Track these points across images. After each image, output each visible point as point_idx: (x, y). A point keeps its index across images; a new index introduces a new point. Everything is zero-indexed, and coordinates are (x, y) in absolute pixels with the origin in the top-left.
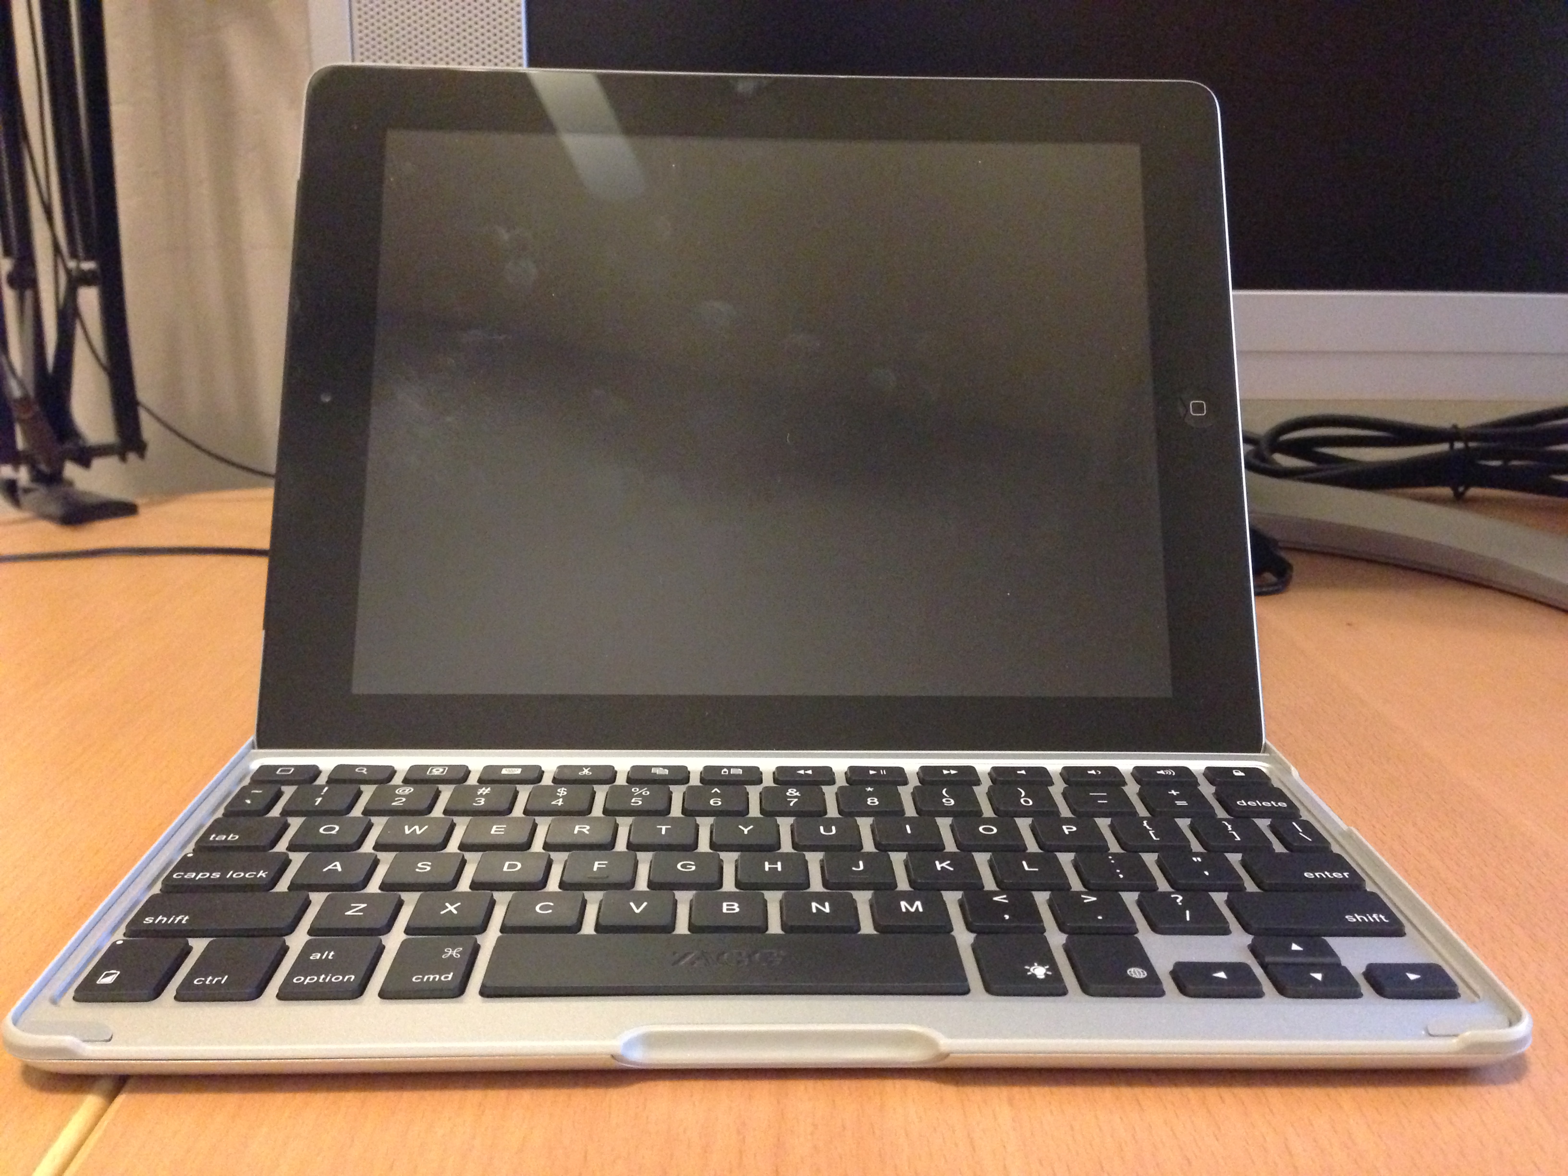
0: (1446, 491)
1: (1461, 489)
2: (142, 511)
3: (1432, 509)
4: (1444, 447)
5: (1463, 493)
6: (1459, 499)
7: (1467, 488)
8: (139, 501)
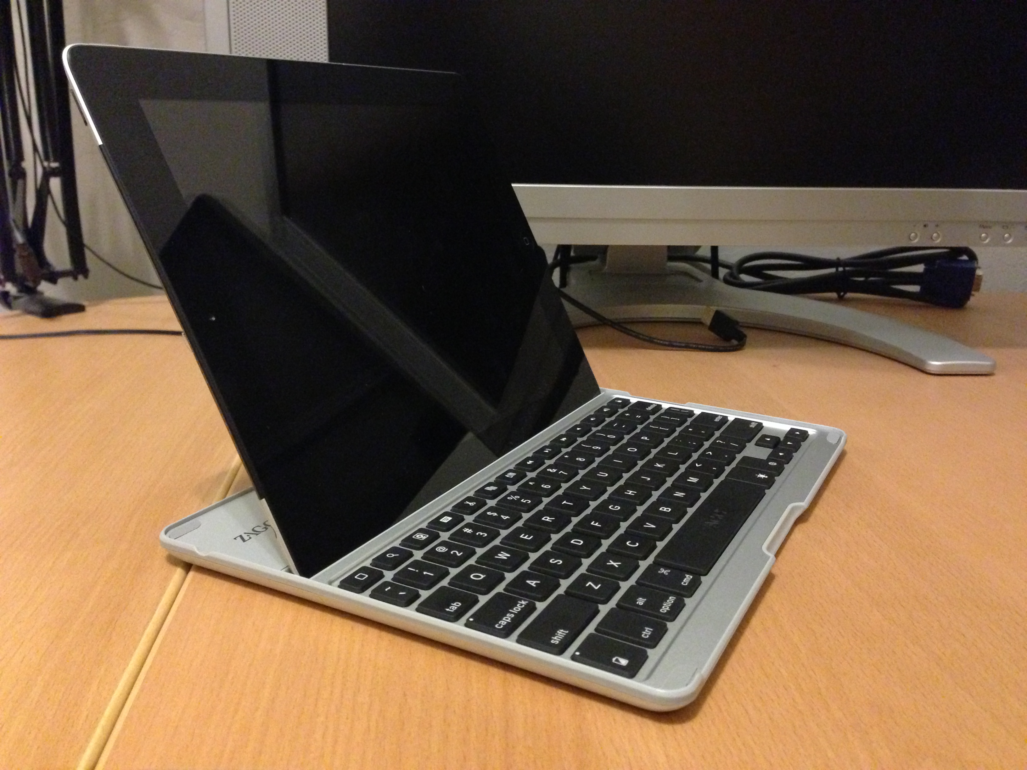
0: (834, 295)
1: (842, 294)
2: (87, 309)
3: (827, 305)
4: (833, 270)
5: (843, 296)
6: (841, 300)
7: (845, 293)
8: (85, 303)
